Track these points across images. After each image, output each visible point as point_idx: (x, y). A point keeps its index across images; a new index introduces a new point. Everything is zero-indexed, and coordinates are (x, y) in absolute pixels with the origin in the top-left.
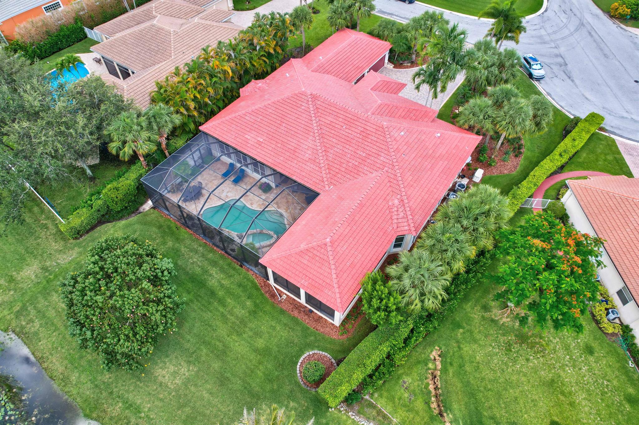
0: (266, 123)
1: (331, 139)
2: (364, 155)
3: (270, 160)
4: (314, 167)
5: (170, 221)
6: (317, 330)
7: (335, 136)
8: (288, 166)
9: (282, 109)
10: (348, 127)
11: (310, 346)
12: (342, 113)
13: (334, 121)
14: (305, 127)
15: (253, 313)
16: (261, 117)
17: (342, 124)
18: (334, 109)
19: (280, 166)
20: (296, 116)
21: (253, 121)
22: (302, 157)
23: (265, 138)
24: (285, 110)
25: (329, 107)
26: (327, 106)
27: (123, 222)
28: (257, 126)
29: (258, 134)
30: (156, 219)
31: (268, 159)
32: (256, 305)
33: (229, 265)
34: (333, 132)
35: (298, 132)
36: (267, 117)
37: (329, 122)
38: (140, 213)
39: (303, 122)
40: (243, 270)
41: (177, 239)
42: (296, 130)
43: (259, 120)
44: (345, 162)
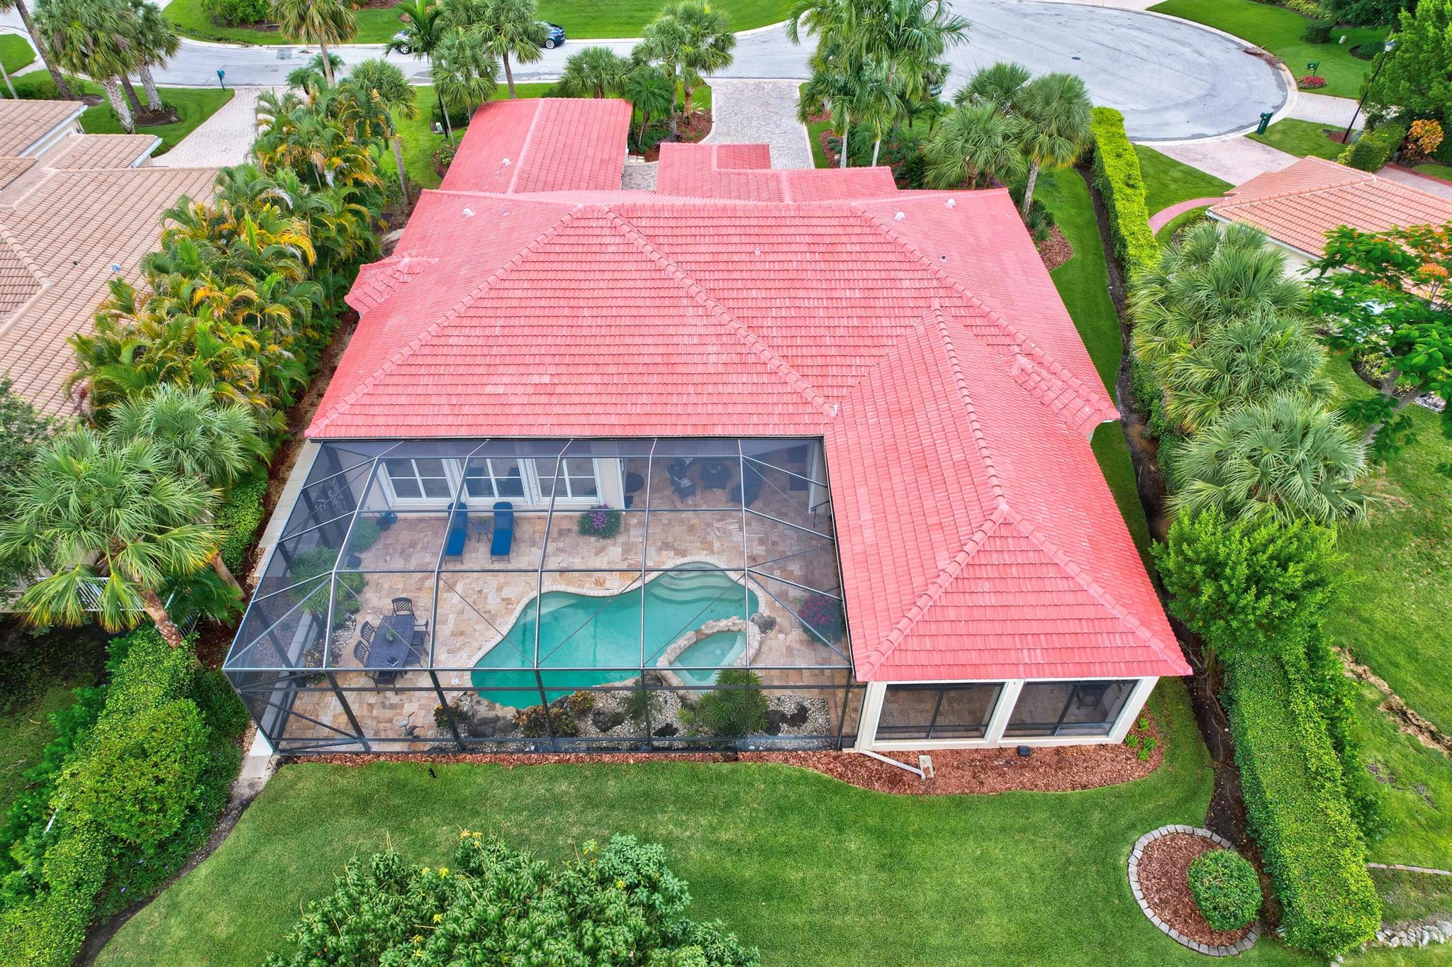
0: (526, 331)
1: (745, 294)
2: (857, 294)
3: (613, 420)
4: (755, 379)
5: (380, 767)
6: (1084, 787)
7: (750, 284)
8: (680, 410)
9: (551, 275)
10: (767, 248)
11: (1114, 840)
12: (726, 222)
13: (721, 248)
14: (653, 293)
15: (893, 862)
16: (501, 322)
17: (750, 248)
18: (700, 222)
19: (654, 420)
20: (607, 276)
21: (481, 341)
22: (700, 369)
23: (552, 370)
24: (561, 276)
25: (682, 223)
26: (673, 223)
27: (203, 871)
28: (504, 351)
29: (522, 369)
30: (326, 789)
31: (603, 420)
32: (881, 835)
33: (694, 777)
34: (736, 275)
35: (643, 312)
36: (519, 312)
37: (708, 258)
38: (246, 804)
39: (640, 284)
40: (747, 766)
41: (459, 805)
42: (634, 312)
43: (497, 331)
44: (822, 331)
